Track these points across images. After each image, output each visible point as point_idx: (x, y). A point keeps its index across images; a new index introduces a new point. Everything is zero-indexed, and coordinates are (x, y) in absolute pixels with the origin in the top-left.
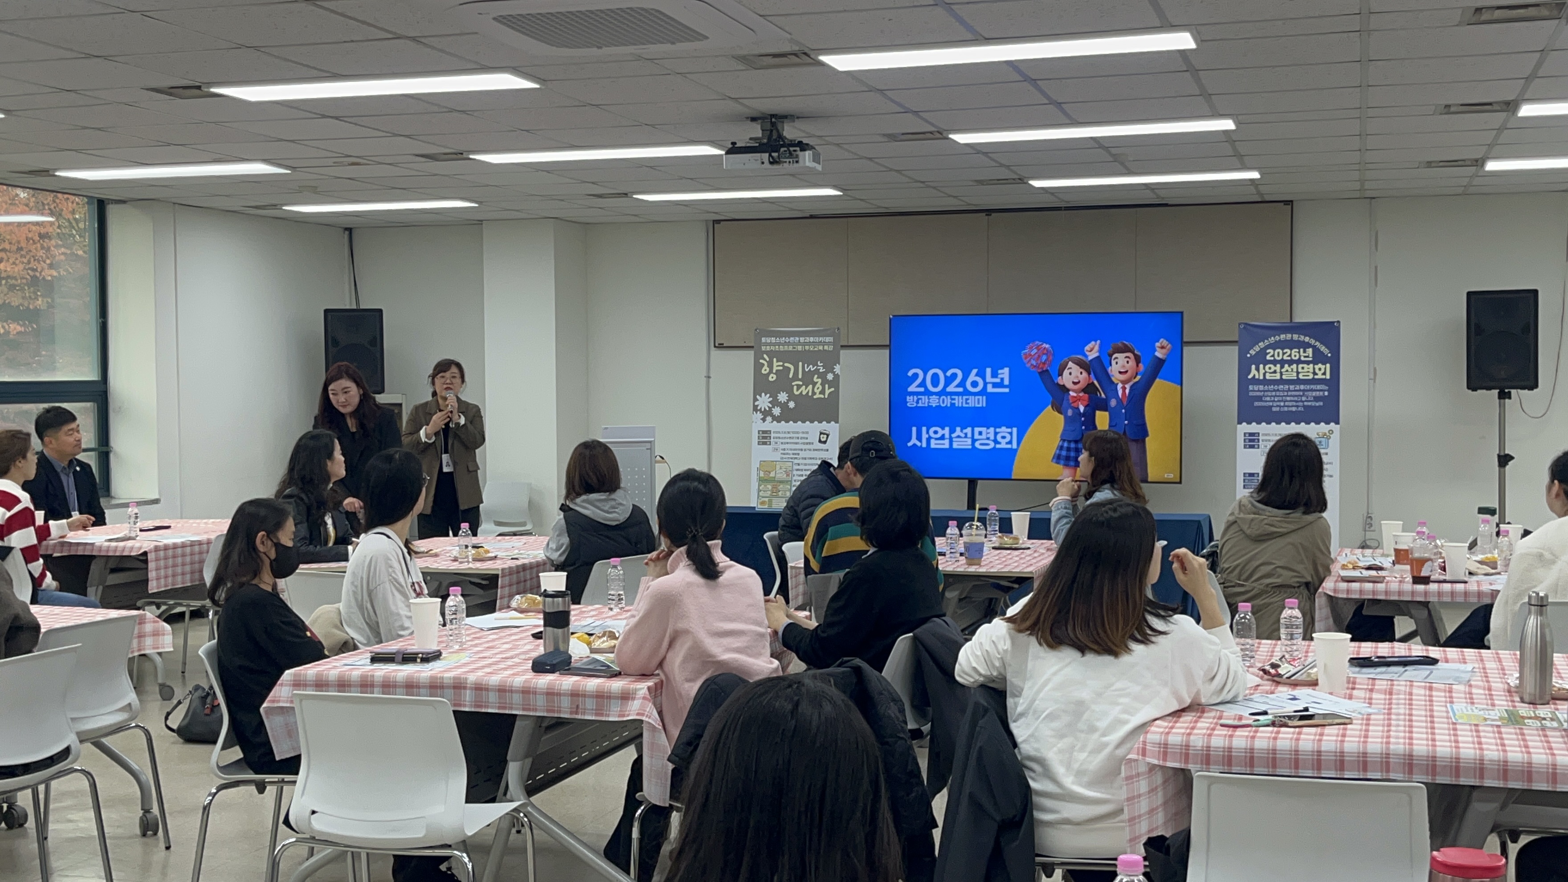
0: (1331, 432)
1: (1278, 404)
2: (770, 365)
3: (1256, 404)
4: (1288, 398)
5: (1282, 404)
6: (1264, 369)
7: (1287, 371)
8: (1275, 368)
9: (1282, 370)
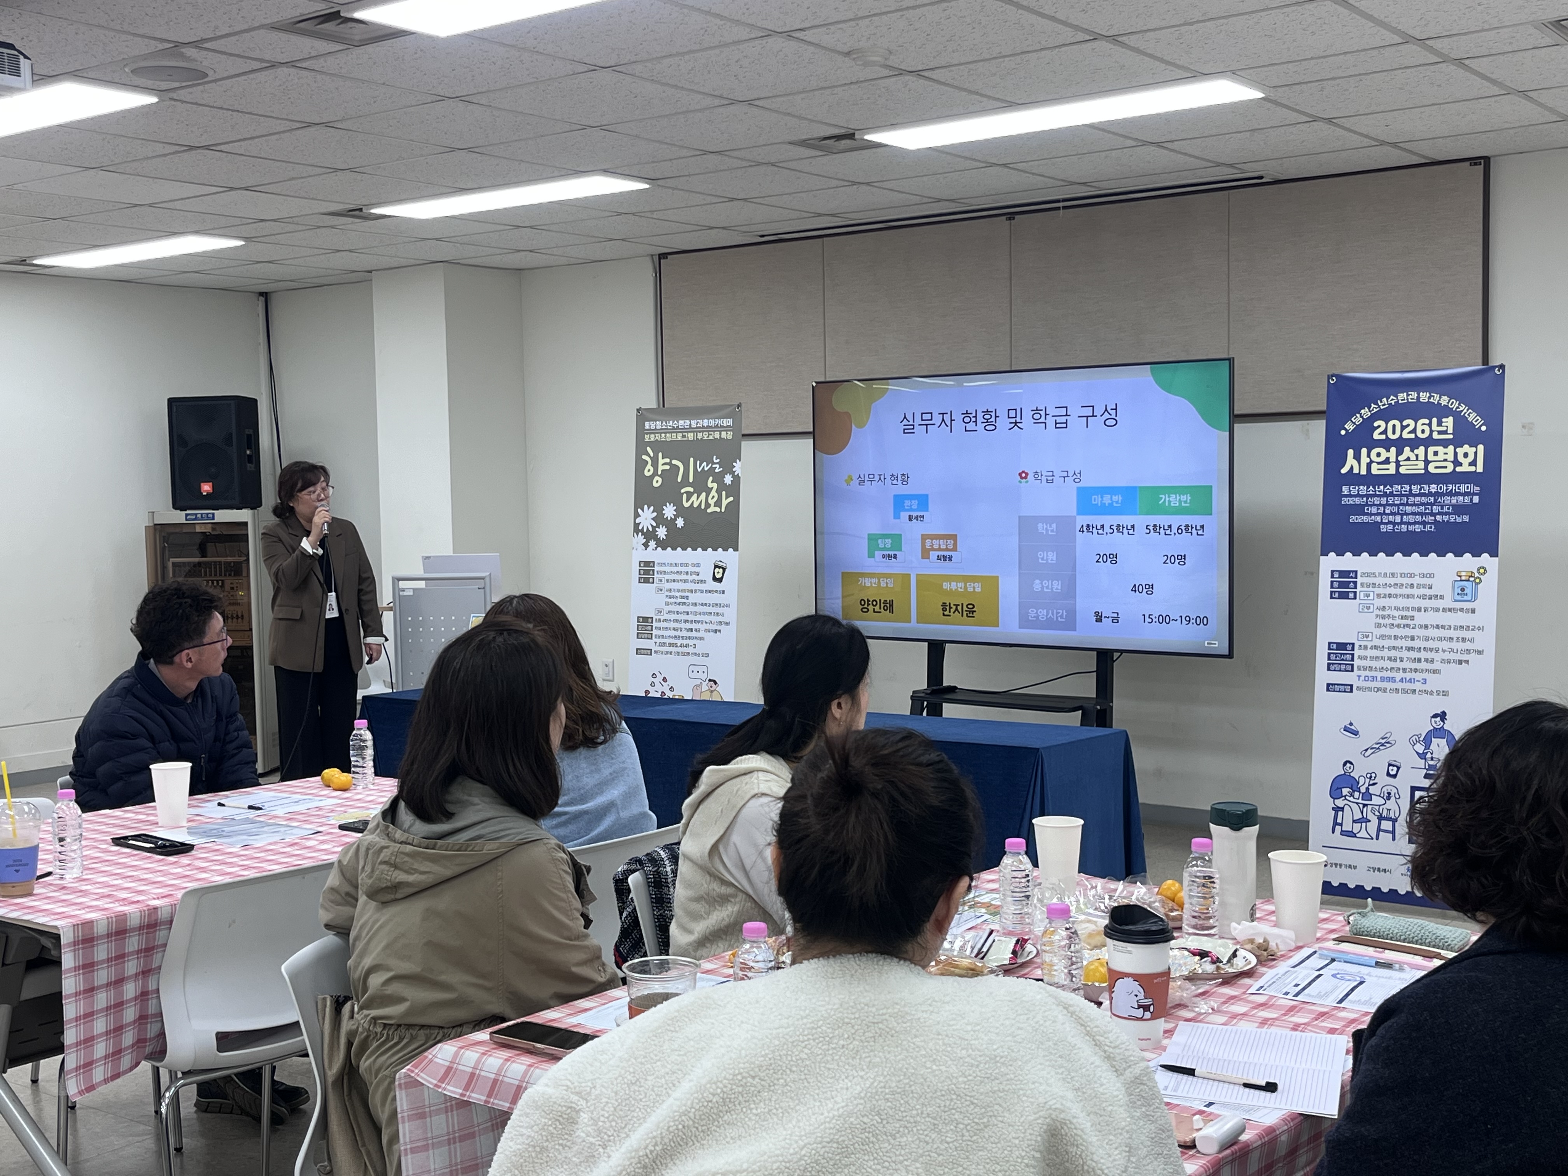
0: (1483, 570)
1: (1391, 518)
2: (655, 464)
3: (1353, 519)
4: (1409, 509)
5: (1398, 519)
6: (1369, 456)
7: (1408, 459)
8: (1388, 455)
9: (1400, 458)
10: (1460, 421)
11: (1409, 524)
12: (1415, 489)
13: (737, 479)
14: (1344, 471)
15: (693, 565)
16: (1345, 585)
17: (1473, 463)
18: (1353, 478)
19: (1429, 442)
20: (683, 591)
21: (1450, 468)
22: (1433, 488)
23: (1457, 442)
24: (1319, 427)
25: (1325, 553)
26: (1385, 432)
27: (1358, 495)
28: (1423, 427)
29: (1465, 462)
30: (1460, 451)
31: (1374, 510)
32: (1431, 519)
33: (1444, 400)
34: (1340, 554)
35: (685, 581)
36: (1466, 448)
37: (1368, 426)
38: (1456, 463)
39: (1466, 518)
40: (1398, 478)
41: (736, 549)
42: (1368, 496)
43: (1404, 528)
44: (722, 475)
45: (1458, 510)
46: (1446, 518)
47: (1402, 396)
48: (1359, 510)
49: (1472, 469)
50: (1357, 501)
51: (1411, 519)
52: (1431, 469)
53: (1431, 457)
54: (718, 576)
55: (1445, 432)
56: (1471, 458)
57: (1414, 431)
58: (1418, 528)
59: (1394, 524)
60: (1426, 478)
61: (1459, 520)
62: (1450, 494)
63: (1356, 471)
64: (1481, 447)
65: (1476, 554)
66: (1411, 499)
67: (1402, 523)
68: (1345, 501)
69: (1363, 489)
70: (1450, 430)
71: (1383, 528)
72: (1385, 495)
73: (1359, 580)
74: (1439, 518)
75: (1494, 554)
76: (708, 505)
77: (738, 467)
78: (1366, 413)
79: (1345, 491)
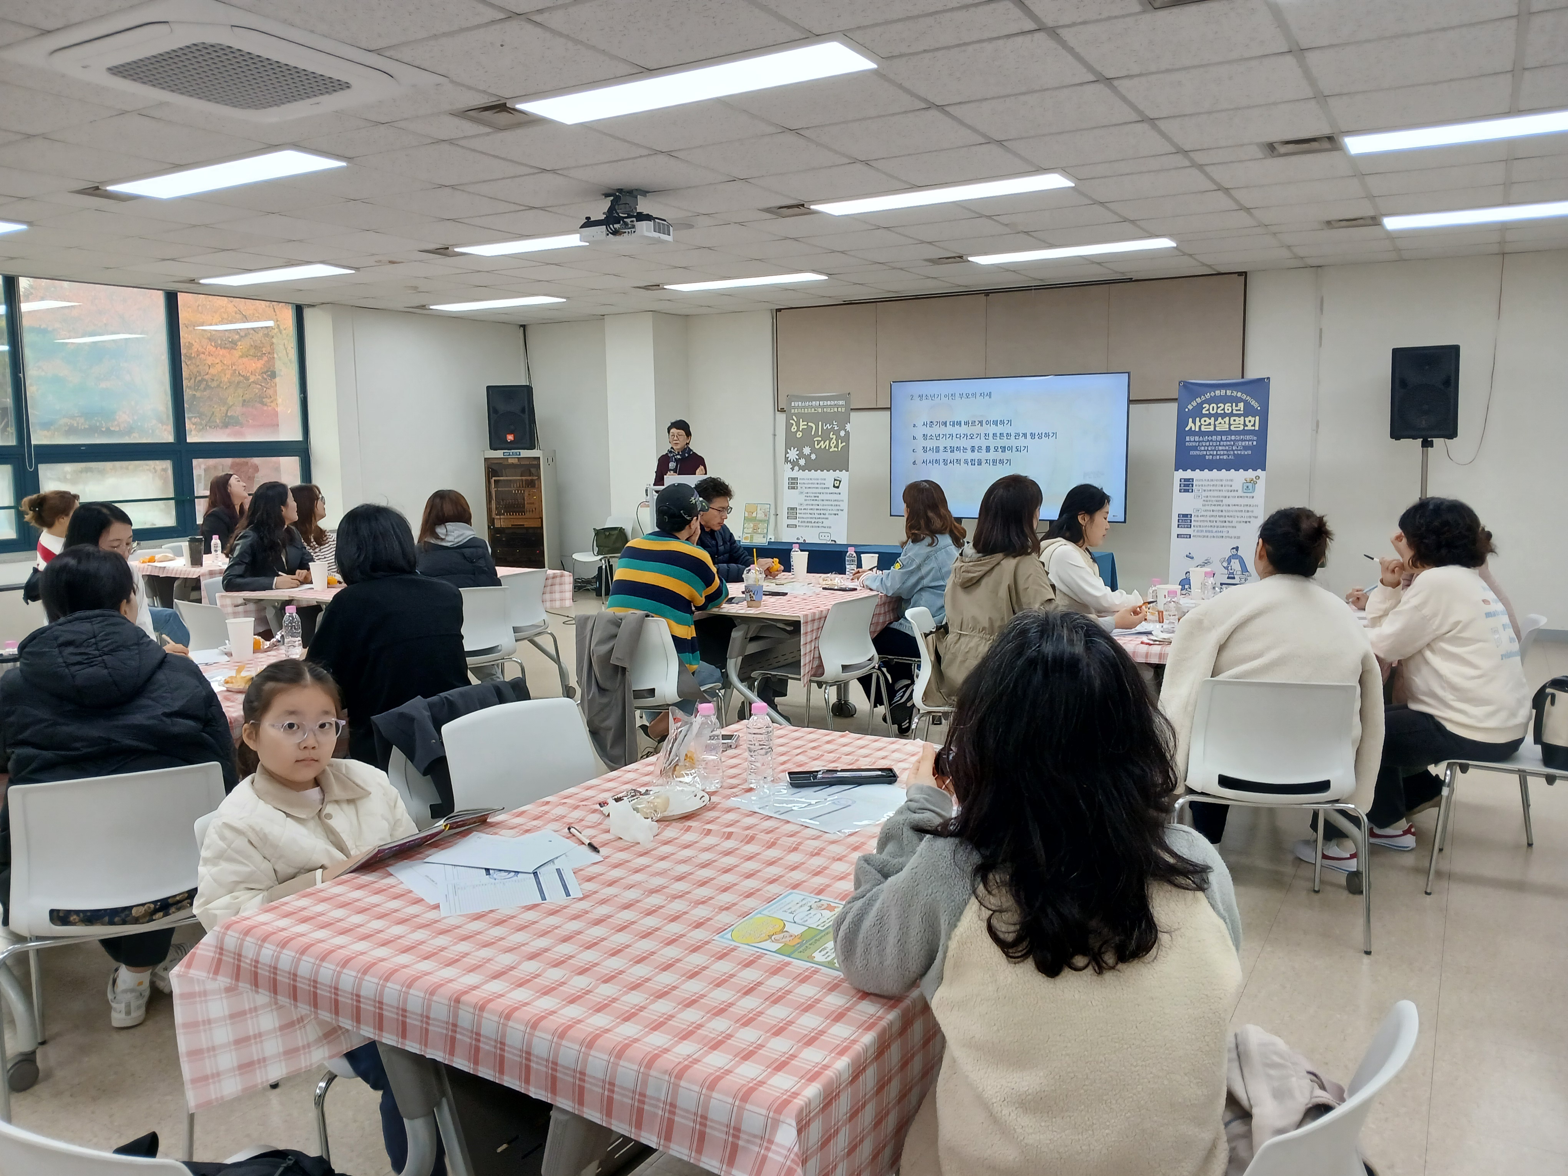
1: (1211, 452)
2: (798, 425)
3: (1192, 453)
4: (1220, 448)
5: (1215, 453)
6: (1200, 421)
7: (1220, 423)
8: (1210, 421)
9: (1216, 423)
10: (1247, 404)
11: (1220, 455)
12: (1224, 438)
13: (847, 434)
14: (1187, 429)
15: (822, 479)
16: (1188, 485)
17: (1254, 425)
18: (1191, 433)
19: (1231, 415)
20: (816, 493)
21: (1242, 428)
22: (1233, 437)
23: (1245, 415)
24: (1172, 408)
25: (1176, 470)
26: (1208, 410)
27: (1194, 441)
28: (1228, 408)
29: (1250, 425)
30: (1247, 419)
31: (1203, 448)
32: (1232, 453)
33: (1239, 394)
34: (1185, 470)
35: (817, 488)
36: (1250, 418)
37: (1200, 406)
38: (1245, 425)
39: (1250, 452)
40: (1215, 433)
41: (847, 471)
42: (1199, 442)
43: (1218, 457)
44: (839, 431)
45: (1245, 448)
46: (1239, 452)
47: (1218, 392)
48: (1195, 448)
49: (1253, 428)
50: (1194, 444)
51: (1222, 453)
52: (1232, 428)
53: (1232, 422)
54: (836, 485)
55: (1240, 410)
56: (1252, 423)
57: (1224, 409)
58: (1225, 457)
59: (1213, 455)
60: (1230, 432)
61: (1246, 453)
62: (1242, 440)
63: (1193, 429)
64: (1257, 418)
65: (1255, 470)
66: (1222, 443)
67: (1217, 455)
68: (1187, 444)
69: (1197, 438)
70: (1242, 409)
71: (1207, 457)
72: (1208, 441)
73: (1194, 483)
74: (1235, 452)
75: (1264, 469)
76: (830, 447)
77: (848, 427)
78: (1199, 400)
79: (1188, 439)
